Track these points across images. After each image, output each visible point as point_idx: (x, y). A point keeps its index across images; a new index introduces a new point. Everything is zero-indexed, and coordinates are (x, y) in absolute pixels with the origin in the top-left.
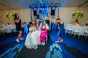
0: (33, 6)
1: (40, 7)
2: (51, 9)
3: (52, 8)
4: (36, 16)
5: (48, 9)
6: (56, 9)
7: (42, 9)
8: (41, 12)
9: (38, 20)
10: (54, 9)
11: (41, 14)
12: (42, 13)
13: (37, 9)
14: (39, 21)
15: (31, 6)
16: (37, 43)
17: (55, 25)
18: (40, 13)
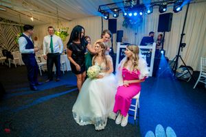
0: (107, 8)
1: (125, 7)
2: (161, 11)
3: (165, 7)
4: (115, 36)
5: (149, 12)
6: (178, 9)
7: (130, 15)
8: (129, 23)
9: (119, 46)
10: (169, 10)
11: (129, 28)
12: (132, 26)
13: (117, 16)
14: (121, 49)
15: (102, 8)
16: (104, 114)
17: (167, 60)
18: (126, 27)
